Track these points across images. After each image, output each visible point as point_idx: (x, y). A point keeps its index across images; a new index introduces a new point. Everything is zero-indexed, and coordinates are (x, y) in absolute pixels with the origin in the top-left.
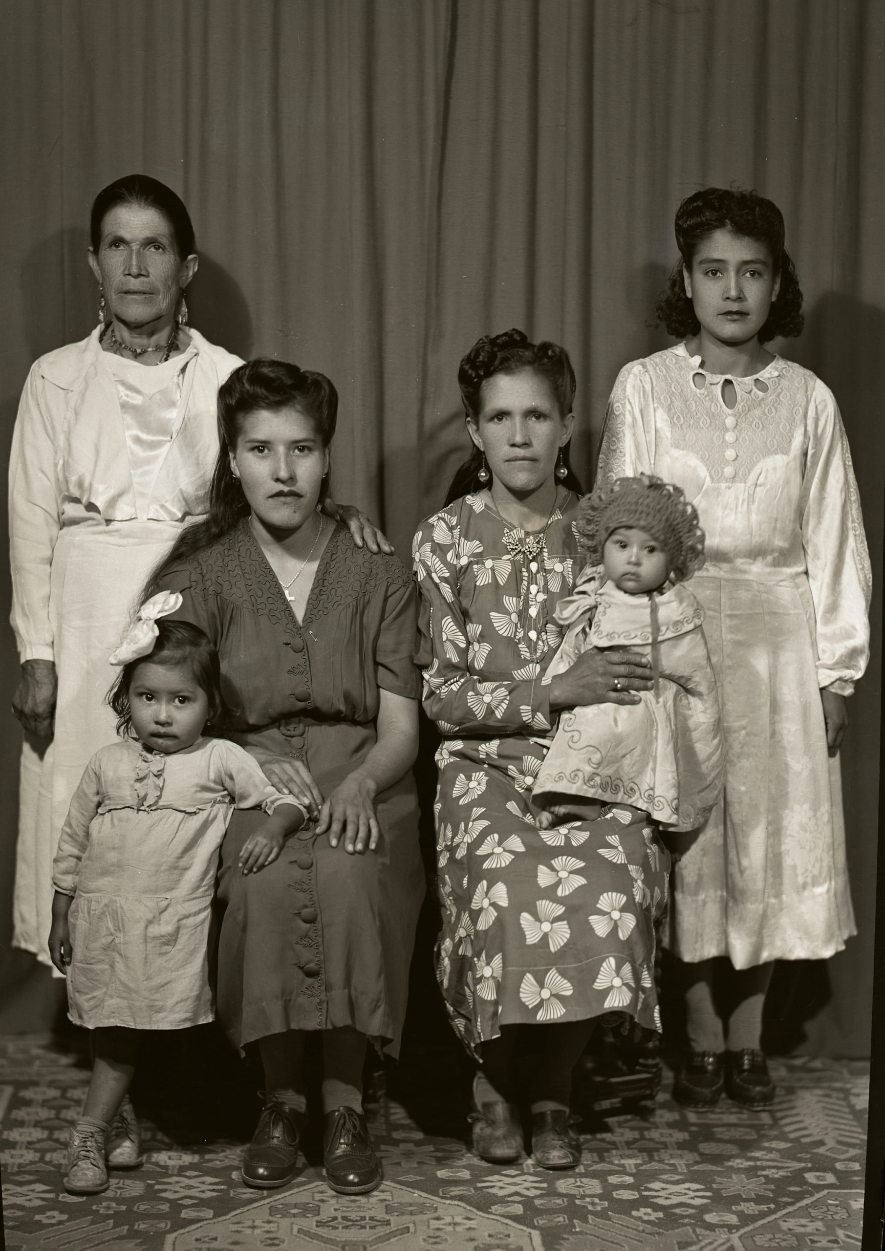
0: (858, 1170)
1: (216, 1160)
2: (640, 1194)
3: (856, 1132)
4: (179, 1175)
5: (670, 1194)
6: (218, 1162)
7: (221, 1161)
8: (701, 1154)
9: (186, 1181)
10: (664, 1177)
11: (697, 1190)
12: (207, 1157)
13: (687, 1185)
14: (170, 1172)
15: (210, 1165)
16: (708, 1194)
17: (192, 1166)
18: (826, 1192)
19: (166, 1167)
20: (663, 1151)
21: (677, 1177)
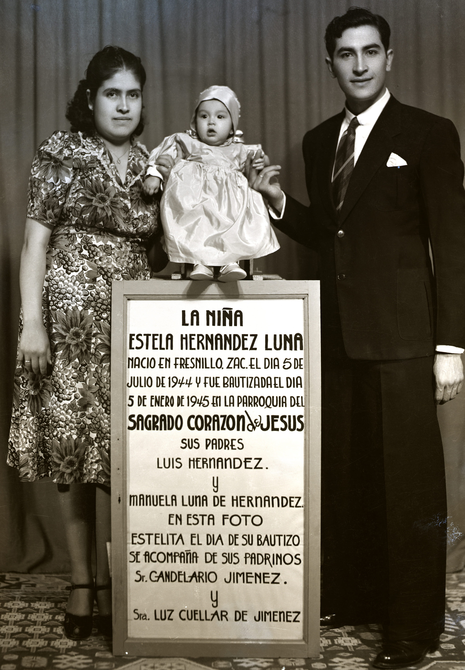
0: (454, 649)
1: (86, 645)
2: (327, 665)
3: (452, 625)
4: (66, 654)
5: (345, 664)
6: (87, 647)
7: (89, 646)
8: (362, 640)
9: (69, 658)
10: (342, 654)
11: (361, 662)
12: (81, 643)
13: (354, 659)
14: (61, 652)
15: (82, 648)
16: (367, 665)
17: (73, 649)
18: (435, 662)
19: (59, 649)
20: (340, 638)
21: (348, 654)
